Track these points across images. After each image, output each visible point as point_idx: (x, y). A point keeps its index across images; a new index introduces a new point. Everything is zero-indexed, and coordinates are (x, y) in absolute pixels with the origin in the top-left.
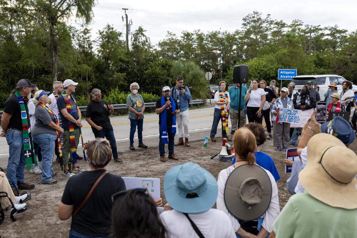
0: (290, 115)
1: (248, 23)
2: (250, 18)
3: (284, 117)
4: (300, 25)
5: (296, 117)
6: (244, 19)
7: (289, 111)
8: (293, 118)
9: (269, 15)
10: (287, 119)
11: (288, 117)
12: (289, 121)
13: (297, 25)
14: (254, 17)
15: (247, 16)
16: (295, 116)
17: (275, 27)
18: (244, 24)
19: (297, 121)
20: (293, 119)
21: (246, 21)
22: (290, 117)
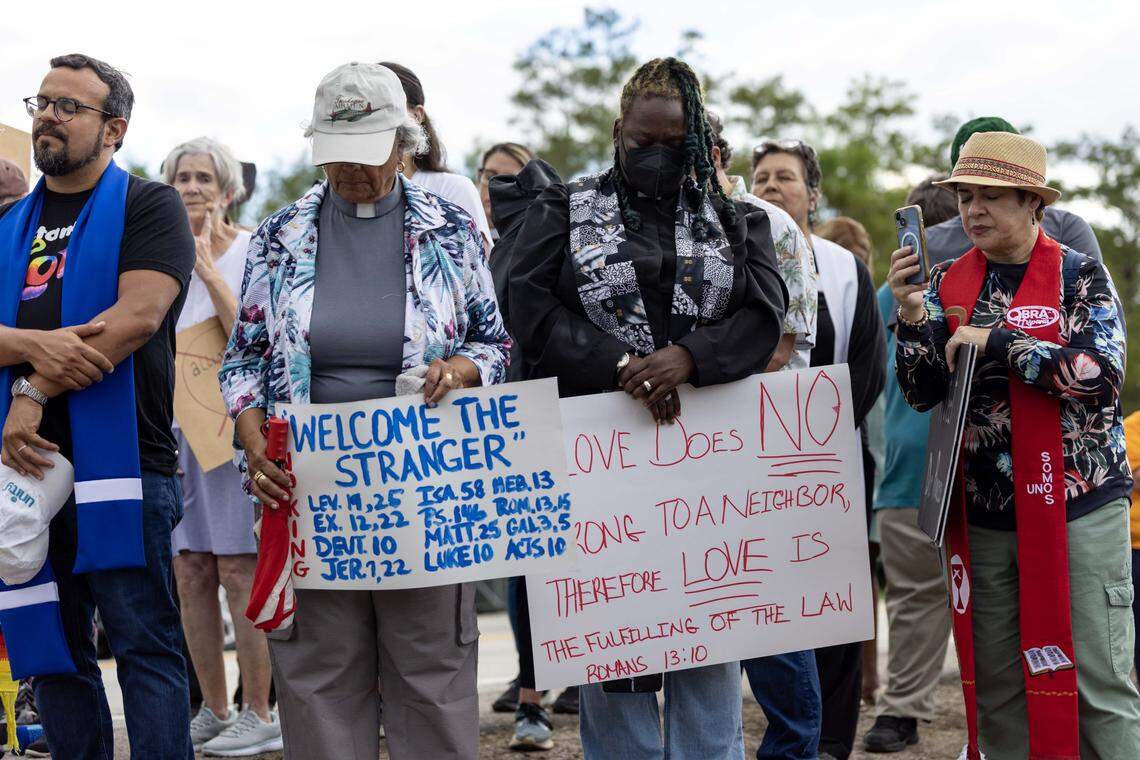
0: (436, 480)
1: (552, 90)
2: (564, 55)
3: (372, 518)
4: (900, 110)
5: (521, 483)
6: (524, 65)
7: (405, 431)
8: (487, 504)
9: (692, 35)
10: (411, 542)
11: (410, 503)
12: (446, 561)
13: (883, 112)
14: (587, 49)
15: (544, 44)
16: (500, 470)
17: (738, 120)
18: (524, 99)
19: (544, 537)
20: (492, 514)
21: (534, 75)
22: (448, 508)
